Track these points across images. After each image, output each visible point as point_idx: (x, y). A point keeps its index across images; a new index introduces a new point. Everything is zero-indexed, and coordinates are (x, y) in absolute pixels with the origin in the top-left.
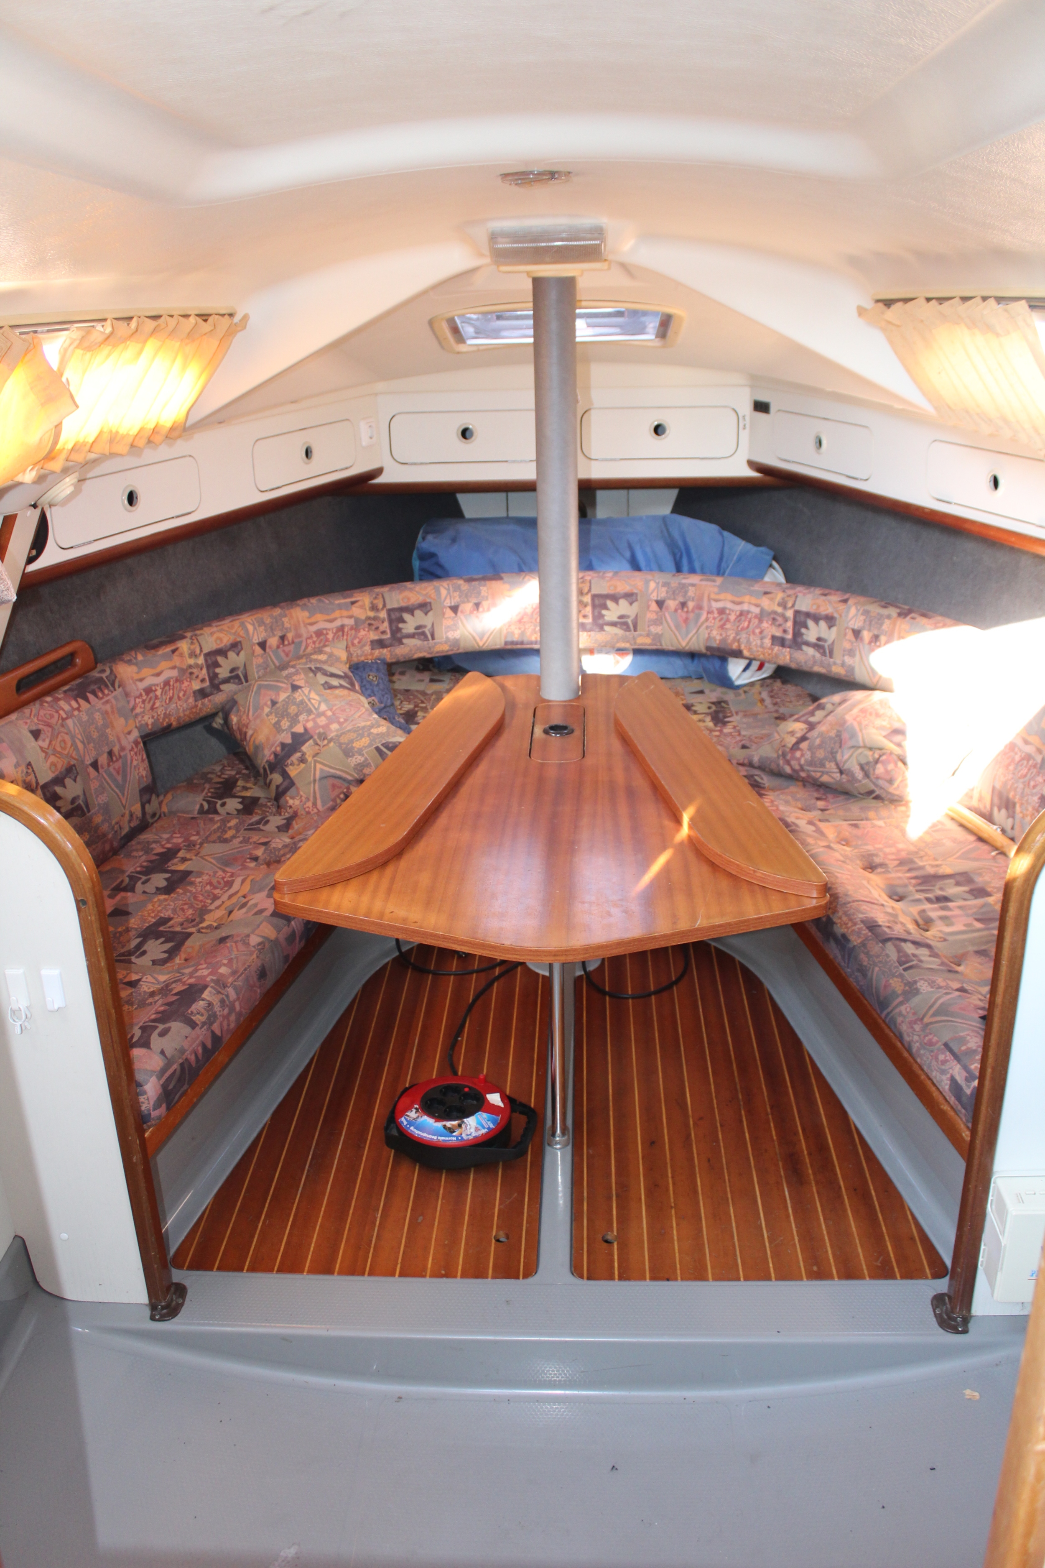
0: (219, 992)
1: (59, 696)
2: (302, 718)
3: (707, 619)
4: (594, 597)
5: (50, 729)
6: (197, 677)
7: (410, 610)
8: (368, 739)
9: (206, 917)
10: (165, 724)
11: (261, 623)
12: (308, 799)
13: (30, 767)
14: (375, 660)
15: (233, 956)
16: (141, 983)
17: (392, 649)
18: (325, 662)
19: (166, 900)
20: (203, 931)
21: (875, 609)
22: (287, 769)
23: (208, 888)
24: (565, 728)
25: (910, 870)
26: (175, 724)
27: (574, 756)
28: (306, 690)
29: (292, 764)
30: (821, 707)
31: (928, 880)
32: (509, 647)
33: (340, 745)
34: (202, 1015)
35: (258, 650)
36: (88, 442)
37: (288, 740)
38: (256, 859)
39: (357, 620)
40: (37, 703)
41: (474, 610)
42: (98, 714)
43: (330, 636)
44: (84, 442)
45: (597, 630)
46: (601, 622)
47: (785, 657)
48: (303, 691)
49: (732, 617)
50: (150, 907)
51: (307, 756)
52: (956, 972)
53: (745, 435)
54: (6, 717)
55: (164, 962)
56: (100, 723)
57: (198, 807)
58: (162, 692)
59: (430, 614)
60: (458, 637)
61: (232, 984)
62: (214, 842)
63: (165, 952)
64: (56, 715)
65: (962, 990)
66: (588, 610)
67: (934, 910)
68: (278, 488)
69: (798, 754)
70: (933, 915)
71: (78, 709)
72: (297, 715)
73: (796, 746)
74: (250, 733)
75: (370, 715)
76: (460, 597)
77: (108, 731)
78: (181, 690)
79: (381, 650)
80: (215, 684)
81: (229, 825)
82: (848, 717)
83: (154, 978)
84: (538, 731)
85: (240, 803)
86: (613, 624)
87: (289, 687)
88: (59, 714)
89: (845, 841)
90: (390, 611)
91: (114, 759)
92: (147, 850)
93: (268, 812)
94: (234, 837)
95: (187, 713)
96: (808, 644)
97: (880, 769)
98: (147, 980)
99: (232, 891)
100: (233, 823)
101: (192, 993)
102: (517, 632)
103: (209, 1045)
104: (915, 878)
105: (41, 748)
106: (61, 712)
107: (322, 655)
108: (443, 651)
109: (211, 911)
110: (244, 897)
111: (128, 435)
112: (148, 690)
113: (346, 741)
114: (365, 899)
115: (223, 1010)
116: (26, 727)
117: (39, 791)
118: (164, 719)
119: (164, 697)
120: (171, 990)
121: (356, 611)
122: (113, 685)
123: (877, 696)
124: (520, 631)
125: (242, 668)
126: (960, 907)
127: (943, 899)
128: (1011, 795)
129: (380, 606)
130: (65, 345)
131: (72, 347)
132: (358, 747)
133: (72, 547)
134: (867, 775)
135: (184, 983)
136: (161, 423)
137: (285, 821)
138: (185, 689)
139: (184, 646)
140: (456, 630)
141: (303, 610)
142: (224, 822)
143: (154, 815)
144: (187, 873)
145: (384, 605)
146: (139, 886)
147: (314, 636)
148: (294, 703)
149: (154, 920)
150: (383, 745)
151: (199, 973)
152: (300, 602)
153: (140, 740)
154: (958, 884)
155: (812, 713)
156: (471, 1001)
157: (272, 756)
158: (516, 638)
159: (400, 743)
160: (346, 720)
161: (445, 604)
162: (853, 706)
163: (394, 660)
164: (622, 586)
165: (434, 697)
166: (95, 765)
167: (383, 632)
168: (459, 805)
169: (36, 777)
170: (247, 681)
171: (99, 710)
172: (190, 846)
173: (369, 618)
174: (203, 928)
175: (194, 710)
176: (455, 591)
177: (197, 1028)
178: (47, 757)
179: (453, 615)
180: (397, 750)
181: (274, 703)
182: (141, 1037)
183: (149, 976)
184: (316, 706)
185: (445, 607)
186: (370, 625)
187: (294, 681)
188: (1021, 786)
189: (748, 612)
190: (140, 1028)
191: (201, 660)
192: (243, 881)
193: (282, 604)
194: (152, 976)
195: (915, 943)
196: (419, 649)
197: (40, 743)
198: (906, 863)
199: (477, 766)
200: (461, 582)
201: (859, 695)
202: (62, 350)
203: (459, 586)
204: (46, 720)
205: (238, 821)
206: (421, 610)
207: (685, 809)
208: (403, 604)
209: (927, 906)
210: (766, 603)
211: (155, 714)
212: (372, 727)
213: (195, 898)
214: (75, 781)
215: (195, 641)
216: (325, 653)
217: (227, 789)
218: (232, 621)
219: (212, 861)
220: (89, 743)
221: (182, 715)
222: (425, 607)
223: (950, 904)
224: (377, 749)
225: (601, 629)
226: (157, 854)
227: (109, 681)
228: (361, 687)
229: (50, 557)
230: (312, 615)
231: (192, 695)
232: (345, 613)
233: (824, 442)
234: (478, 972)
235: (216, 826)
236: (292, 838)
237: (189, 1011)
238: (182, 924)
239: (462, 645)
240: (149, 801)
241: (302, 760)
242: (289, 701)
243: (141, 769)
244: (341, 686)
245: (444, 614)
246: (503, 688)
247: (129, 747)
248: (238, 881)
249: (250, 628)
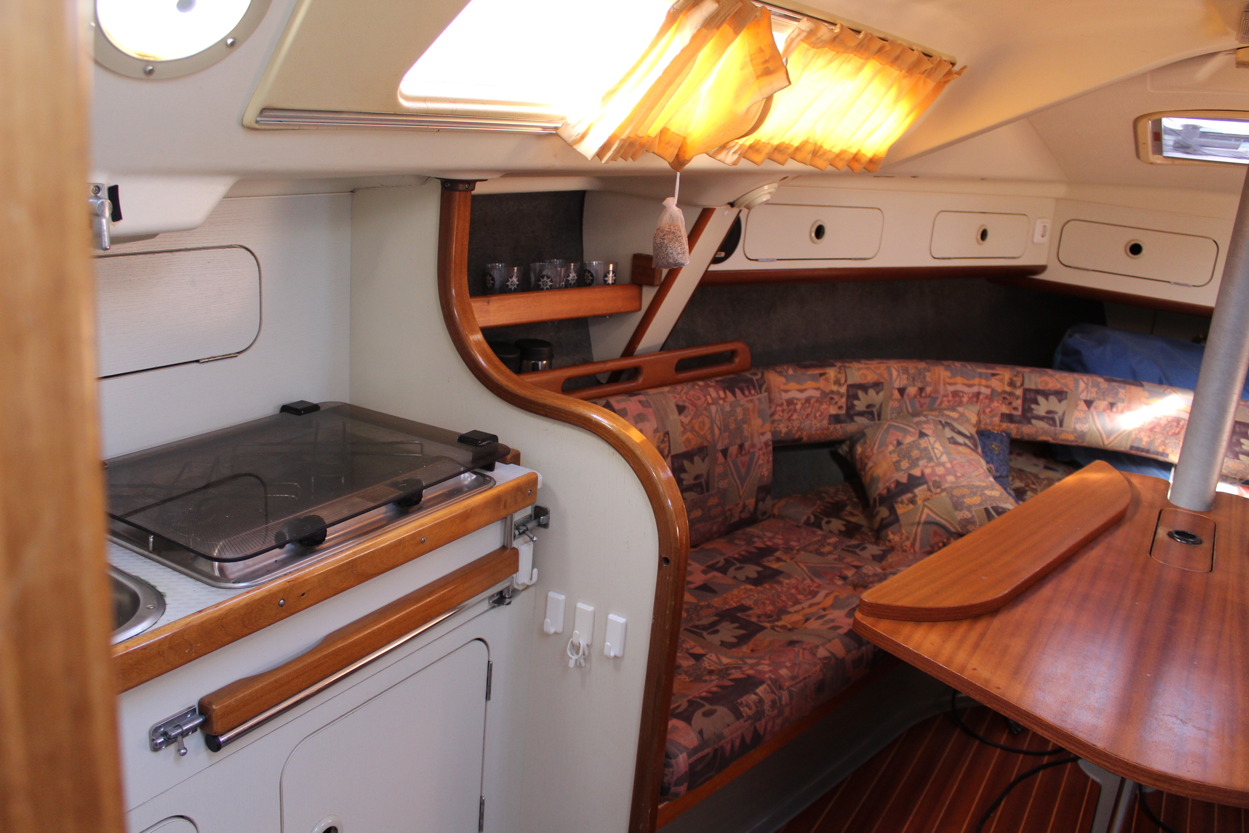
0: (773, 692)
1: (711, 384)
2: (922, 463)
5: (694, 409)
6: (836, 403)
7: (1046, 394)
8: (979, 498)
9: (783, 617)
10: (797, 436)
11: (906, 371)
12: (908, 538)
13: (667, 436)
14: (1001, 432)
15: (797, 662)
16: (704, 659)
17: (1020, 426)
18: (954, 419)
19: (751, 590)
20: (777, 629)
22: (896, 506)
23: (793, 591)
24: (1193, 537)
26: (805, 439)
27: (1200, 565)
28: (932, 440)
29: (902, 502)
32: (1134, 452)
33: (952, 497)
34: (750, 709)
35: (896, 394)
36: (792, 146)
37: (904, 480)
38: (844, 578)
39: (993, 391)
40: (690, 385)
41: (1108, 409)
42: (740, 408)
43: (965, 399)
44: (789, 144)
45: (1231, 457)
46: (1237, 449)
48: (929, 440)
50: (735, 592)
51: (918, 499)
54: (660, 388)
55: (731, 646)
56: (740, 417)
57: (805, 518)
58: (802, 407)
59: (1064, 402)
60: (1085, 431)
61: (788, 688)
62: (811, 552)
63: (736, 637)
64: (703, 399)
68: (949, 258)
71: (724, 399)
72: (918, 459)
74: (870, 464)
75: (987, 477)
76: (1097, 393)
77: (745, 426)
78: (819, 410)
79: (1009, 424)
80: (851, 414)
81: (828, 541)
83: (718, 657)
84: (1162, 533)
85: (844, 525)
87: (918, 432)
88: (706, 399)
90: (1026, 391)
91: (743, 452)
92: (749, 542)
93: (868, 540)
94: (830, 553)
95: (819, 432)
98: (711, 658)
99: (815, 600)
100: (833, 540)
101: (749, 684)
102: (1145, 439)
103: (748, 740)
105: (682, 423)
106: (709, 398)
107: (955, 413)
108: (1067, 440)
109: (789, 613)
110: (824, 609)
111: (830, 151)
112: (790, 402)
113: (959, 494)
114: (949, 647)
115: (772, 711)
116: (674, 401)
117: (669, 459)
118: (797, 431)
119: (802, 412)
120: (729, 674)
121: (995, 383)
122: (760, 388)
124: (1148, 440)
125: (877, 407)
129: (1018, 384)
130: (793, 36)
131: (799, 38)
132: (968, 502)
133: (756, 260)
135: (743, 673)
136: (863, 151)
137: (881, 552)
138: (822, 410)
139: (832, 373)
140: (1085, 423)
141: (946, 370)
142: (825, 537)
143: (764, 513)
144: (778, 572)
145: (1022, 384)
146: (731, 571)
147: (950, 395)
148: (918, 448)
149: (735, 605)
150: (993, 508)
151: (760, 667)
152: (946, 363)
153: (770, 443)
156: (1012, 780)
157: (885, 491)
158: (1143, 444)
159: (1009, 510)
160: (963, 475)
161: (1081, 397)
163: (1018, 437)
165: (1045, 482)
166: (725, 452)
167: (1015, 409)
168: (1067, 581)
169: (669, 446)
170: (879, 419)
171: (741, 406)
172: (788, 549)
173: (1004, 392)
174: (777, 626)
175: (826, 432)
176: (1093, 386)
177: (742, 720)
178: (684, 433)
179: (1085, 408)
180: (1004, 516)
181: (899, 443)
182: (686, 710)
183: (713, 655)
184: (938, 455)
185: (1080, 399)
186: (1004, 398)
187: (923, 428)
190: (687, 701)
191: (843, 389)
192: (827, 595)
193: (928, 361)
194: (716, 655)
196: (1045, 432)
197: (682, 418)
199: (1092, 549)
200: (1100, 380)
202: (789, 39)
203: (1099, 383)
204: (693, 400)
205: (838, 540)
206: (1056, 397)
208: (1040, 387)
211: (790, 425)
212: (986, 488)
213: (779, 597)
214: (703, 460)
215: (843, 372)
216: (958, 412)
217: (835, 510)
218: (879, 363)
219: (805, 569)
220: (725, 431)
221: (813, 432)
222: (1061, 395)
224: (986, 510)
225: (1236, 456)
226: (756, 548)
227: (758, 384)
228: (983, 452)
229: (735, 263)
230: (954, 375)
231: (827, 418)
232: (984, 382)
234: (1026, 753)
235: (816, 539)
236: (884, 569)
237: (739, 701)
238: (759, 616)
239: (1087, 439)
240: (763, 500)
241: (912, 501)
242: (913, 445)
243: (764, 470)
244: (965, 445)
245: (1077, 405)
246: (1129, 482)
247: (758, 446)
248: (822, 593)
249: (895, 373)
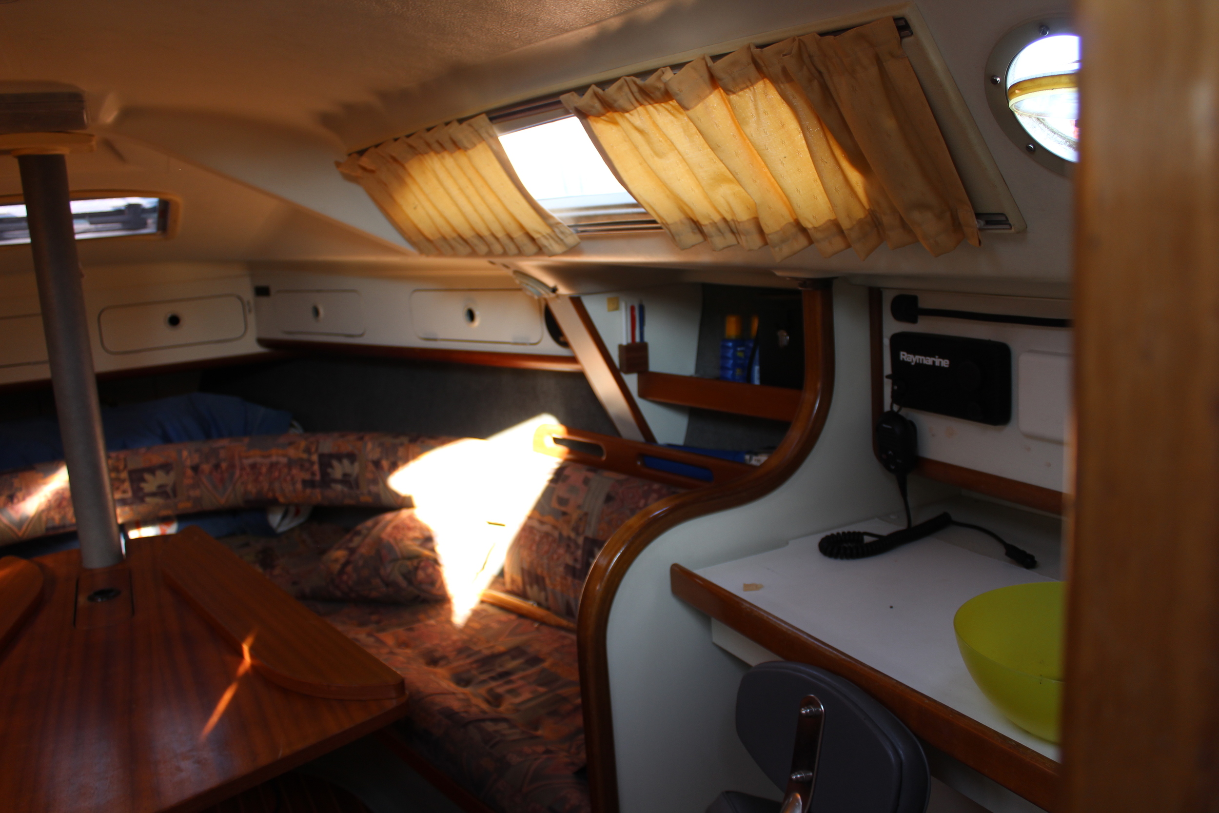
3: (241, 476)
4: (131, 473)
21: (389, 440)
24: (111, 591)
25: (469, 656)
27: (123, 615)
30: (358, 533)
31: (487, 661)
41: (8, 502)
45: (139, 502)
46: (140, 494)
47: (317, 496)
49: (264, 470)
52: (537, 737)
53: (252, 318)
65: (548, 751)
66: (127, 485)
67: (499, 686)
69: (345, 577)
70: (500, 690)
73: (342, 571)
82: (384, 536)
84: (82, 600)
86: (153, 495)
89: (404, 644)
96: (336, 481)
97: (421, 575)
104: (476, 661)
123: (405, 513)
124: (60, 516)
126: (523, 678)
127: (505, 675)
128: (539, 571)
134: (410, 582)
154: (514, 658)
155: (351, 540)
162: (385, 526)
164: (156, 458)
188: (545, 561)
189: (277, 463)
195: (495, 720)
198: (464, 650)
201: (389, 516)
207: (243, 639)
209: (493, 684)
210: (292, 452)
223: (513, 677)
225: (142, 501)
233: (322, 311)
